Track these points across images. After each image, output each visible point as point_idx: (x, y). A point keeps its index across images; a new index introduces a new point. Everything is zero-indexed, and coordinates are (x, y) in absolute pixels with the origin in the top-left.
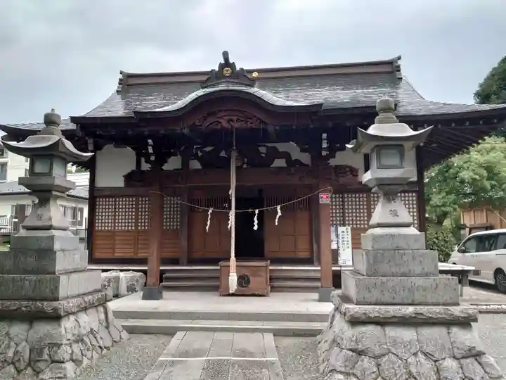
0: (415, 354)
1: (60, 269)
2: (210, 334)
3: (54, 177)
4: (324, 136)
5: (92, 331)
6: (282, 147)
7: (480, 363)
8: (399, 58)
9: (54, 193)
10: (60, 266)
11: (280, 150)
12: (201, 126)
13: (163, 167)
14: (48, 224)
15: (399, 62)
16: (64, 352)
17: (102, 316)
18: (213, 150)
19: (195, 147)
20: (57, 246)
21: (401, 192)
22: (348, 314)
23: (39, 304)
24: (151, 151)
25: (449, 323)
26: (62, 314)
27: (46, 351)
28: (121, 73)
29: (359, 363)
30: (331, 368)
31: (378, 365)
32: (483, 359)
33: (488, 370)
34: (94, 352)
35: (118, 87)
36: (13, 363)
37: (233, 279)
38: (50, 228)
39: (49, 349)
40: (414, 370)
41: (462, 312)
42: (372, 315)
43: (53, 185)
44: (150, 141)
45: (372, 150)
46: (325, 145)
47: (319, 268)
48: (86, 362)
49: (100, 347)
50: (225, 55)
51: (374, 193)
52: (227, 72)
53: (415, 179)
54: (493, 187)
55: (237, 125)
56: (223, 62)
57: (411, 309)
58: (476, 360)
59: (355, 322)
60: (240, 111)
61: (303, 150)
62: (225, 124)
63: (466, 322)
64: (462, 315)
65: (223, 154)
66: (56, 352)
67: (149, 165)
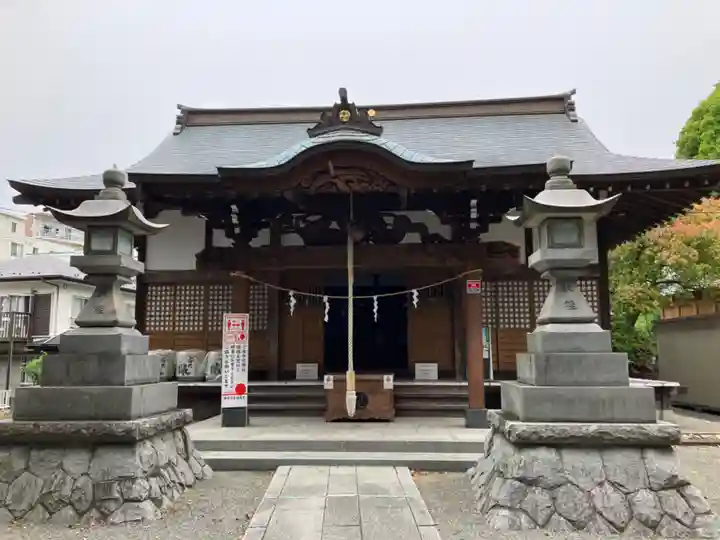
0: (601, 484)
1: (129, 378)
2: (325, 469)
3: (120, 256)
4: (474, 202)
5: (170, 464)
6: (415, 217)
7: (683, 496)
8: (574, 92)
9: (119, 278)
10: (129, 375)
11: (413, 221)
12: (308, 188)
13: (251, 243)
14: (111, 319)
15: (574, 98)
16: (140, 487)
17: (181, 445)
18: (320, 219)
19: (295, 215)
20: (125, 349)
21: (581, 279)
22: (514, 435)
23: (106, 424)
24: (235, 220)
25: (643, 445)
26: (137, 438)
27: (116, 487)
28: (179, 107)
29: (529, 496)
30: (492, 504)
31: (554, 499)
32: (688, 491)
33: (693, 503)
34: (175, 491)
35: (176, 129)
36: (71, 504)
37: (351, 398)
38: (114, 324)
39: (119, 484)
40: (599, 505)
41: (660, 431)
42: (544, 435)
43: (118, 267)
44: (234, 208)
45: (542, 223)
46: (474, 215)
47: (465, 384)
48: (166, 502)
49: (181, 484)
50: (343, 93)
51: (543, 280)
52: (345, 115)
53: (596, 261)
54: (706, 272)
55: (357, 187)
56: (339, 102)
57: (594, 427)
58: (678, 491)
59: (523, 443)
60: (362, 169)
61: (444, 222)
62: (342, 186)
63: (664, 445)
64: (660, 435)
65: (334, 225)
66: (130, 488)
67: (232, 241)
